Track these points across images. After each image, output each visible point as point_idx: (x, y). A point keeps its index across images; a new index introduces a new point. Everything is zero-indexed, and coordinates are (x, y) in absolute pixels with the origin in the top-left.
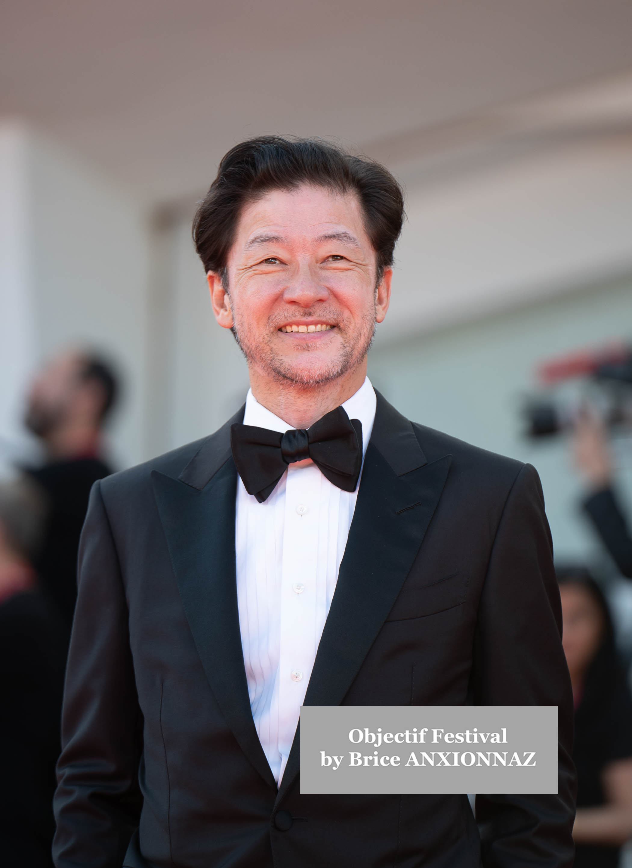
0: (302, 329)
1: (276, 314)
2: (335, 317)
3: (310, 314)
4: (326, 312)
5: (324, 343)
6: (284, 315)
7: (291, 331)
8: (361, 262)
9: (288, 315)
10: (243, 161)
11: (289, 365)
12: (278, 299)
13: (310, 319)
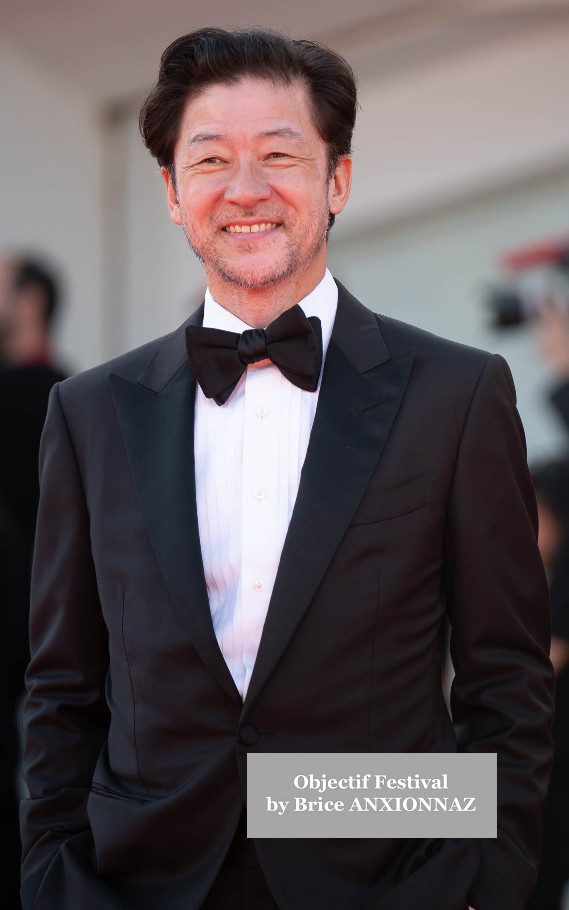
0: (245, 229)
1: (218, 214)
2: (279, 215)
3: (251, 214)
4: (269, 211)
5: (266, 243)
6: (225, 216)
7: (235, 232)
8: (305, 157)
9: (229, 215)
10: (182, 55)
11: (232, 268)
12: (218, 199)
13: (252, 219)
